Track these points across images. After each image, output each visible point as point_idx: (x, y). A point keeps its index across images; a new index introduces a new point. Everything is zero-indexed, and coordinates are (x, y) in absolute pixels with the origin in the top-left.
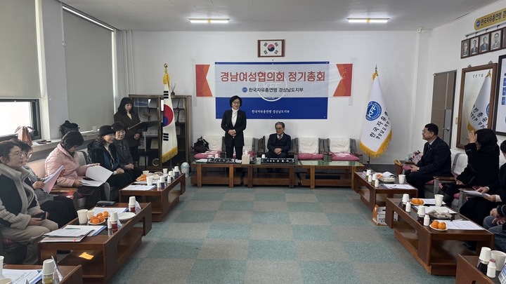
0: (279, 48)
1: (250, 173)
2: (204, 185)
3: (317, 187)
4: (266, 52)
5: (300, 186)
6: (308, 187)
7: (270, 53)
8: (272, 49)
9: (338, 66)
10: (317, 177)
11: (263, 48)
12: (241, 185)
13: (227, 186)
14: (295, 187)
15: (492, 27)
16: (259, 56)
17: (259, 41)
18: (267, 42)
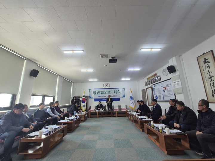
0: (108, 85)
1: (102, 113)
2: (91, 117)
3: (118, 117)
5: (114, 117)
6: (116, 117)
10: (118, 114)
11: (105, 85)
12: (100, 117)
13: (96, 117)
14: (113, 117)
16: (104, 87)
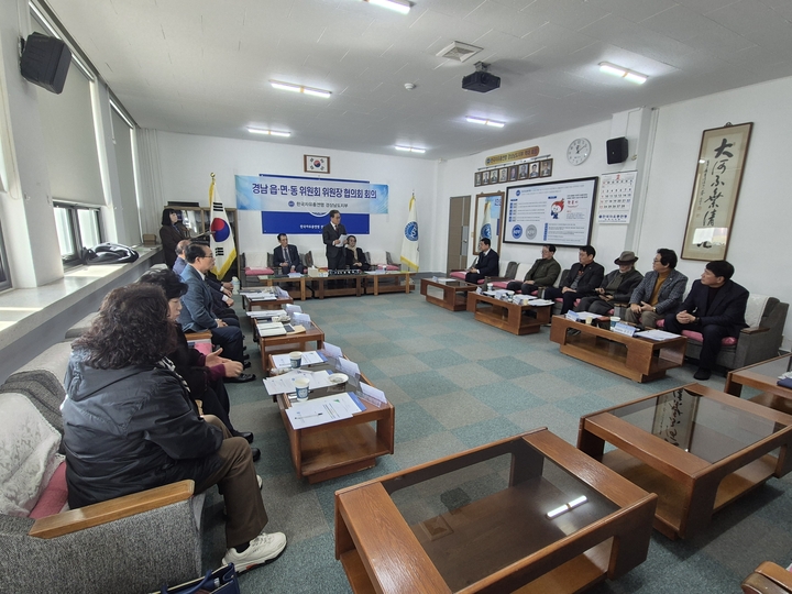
0: (324, 165)
4: (312, 167)
5: (365, 294)
7: (316, 169)
8: (318, 165)
11: (309, 164)
12: (313, 298)
15: (500, 165)
16: (306, 171)
17: (305, 156)
18: (313, 158)
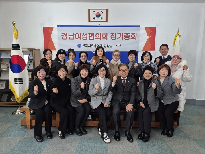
4: (94, 18)
7: (97, 19)
9: (146, 28)
11: (92, 15)
16: (89, 21)
17: (89, 10)
18: (95, 10)
